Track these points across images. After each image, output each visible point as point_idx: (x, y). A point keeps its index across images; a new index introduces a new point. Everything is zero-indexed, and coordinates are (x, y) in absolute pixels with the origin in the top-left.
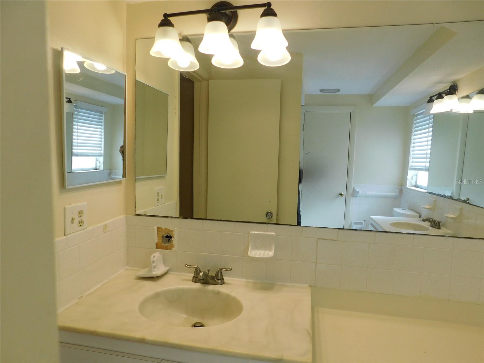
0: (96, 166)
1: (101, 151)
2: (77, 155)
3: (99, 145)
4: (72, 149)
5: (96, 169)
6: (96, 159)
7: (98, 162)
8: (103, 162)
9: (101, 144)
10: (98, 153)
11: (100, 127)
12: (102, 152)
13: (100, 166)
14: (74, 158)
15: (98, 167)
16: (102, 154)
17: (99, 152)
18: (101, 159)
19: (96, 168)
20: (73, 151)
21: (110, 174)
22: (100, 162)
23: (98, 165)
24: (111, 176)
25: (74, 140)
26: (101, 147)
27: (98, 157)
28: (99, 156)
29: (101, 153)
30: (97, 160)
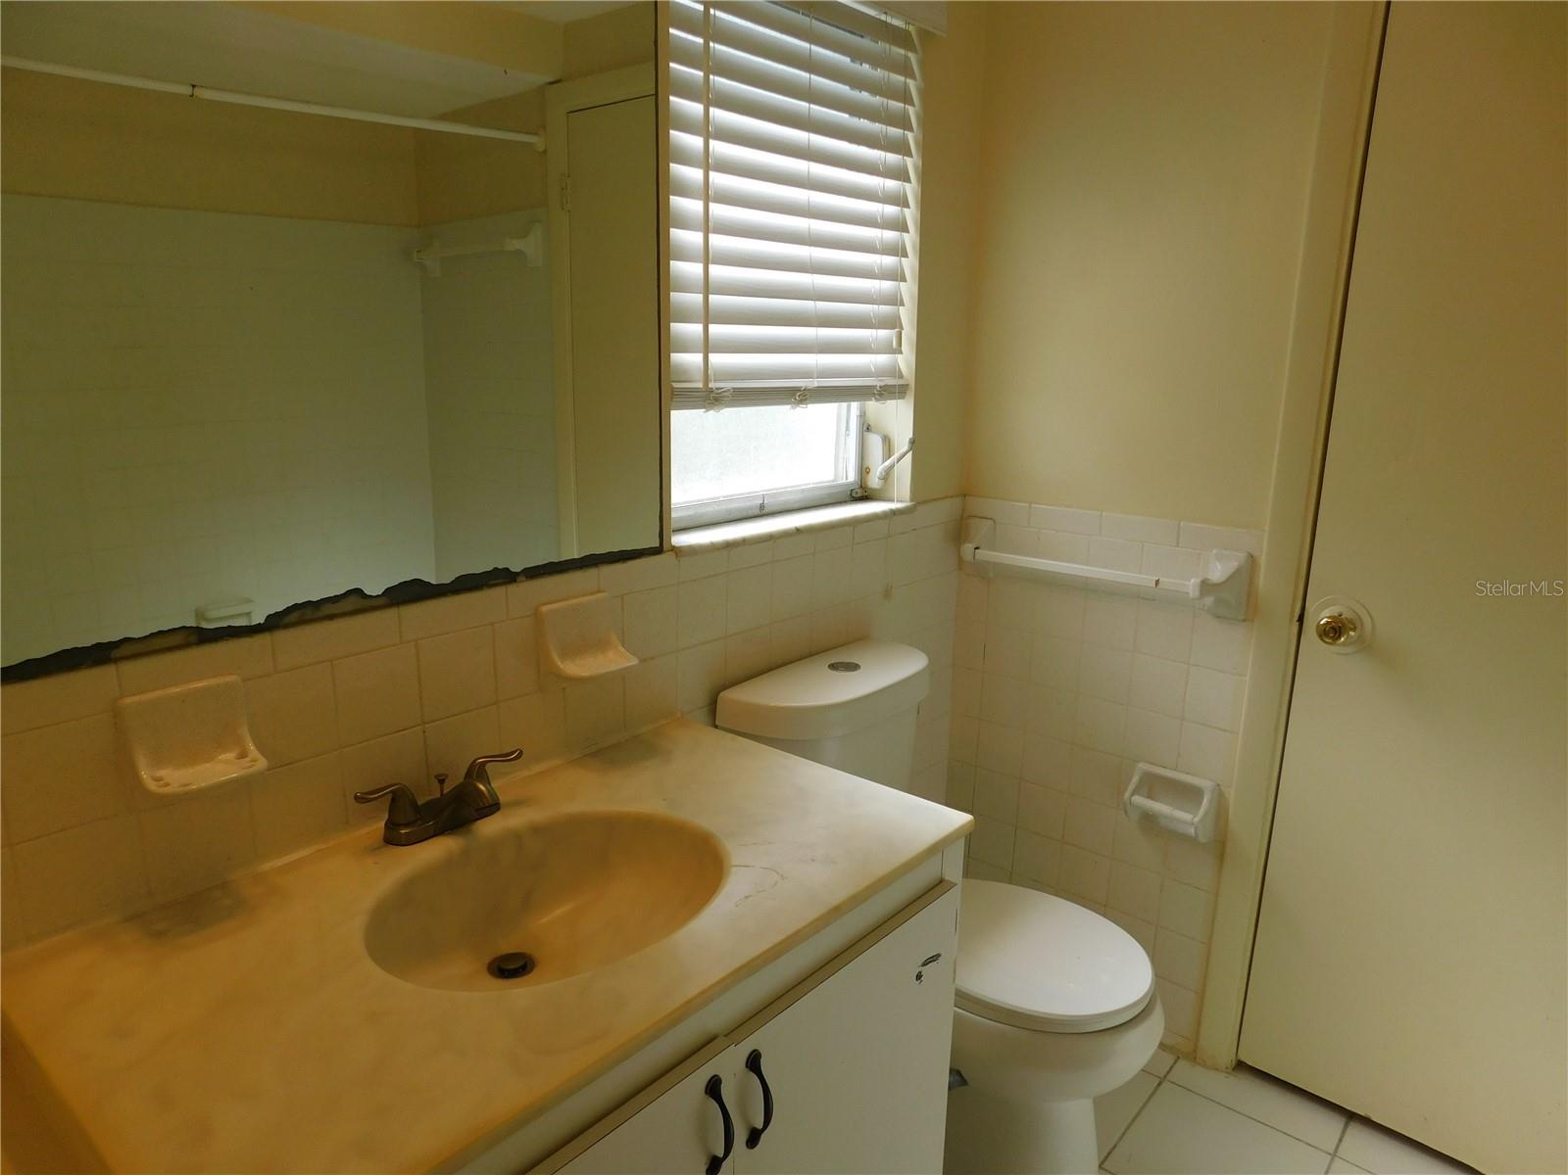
0: (863, 470)
1: (899, 357)
2: (710, 398)
3: (885, 309)
4: (662, 344)
5: (862, 494)
6: (862, 415)
7: (875, 442)
8: (913, 442)
9: (895, 300)
10: (880, 373)
11: (892, 158)
12: (906, 361)
13: (887, 476)
14: (684, 423)
15: (874, 481)
16: (901, 376)
17: (882, 359)
18: (899, 418)
19: (863, 485)
20: (677, 358)
21: (959, 531)
22: (887, 443)
23: (878, 468)
24: (968, 548)
25: (681, 258)
26: (893, 323)
27: (872, 405)
28: (885, 393)
29: (894, 371)
30: (866, 428)
